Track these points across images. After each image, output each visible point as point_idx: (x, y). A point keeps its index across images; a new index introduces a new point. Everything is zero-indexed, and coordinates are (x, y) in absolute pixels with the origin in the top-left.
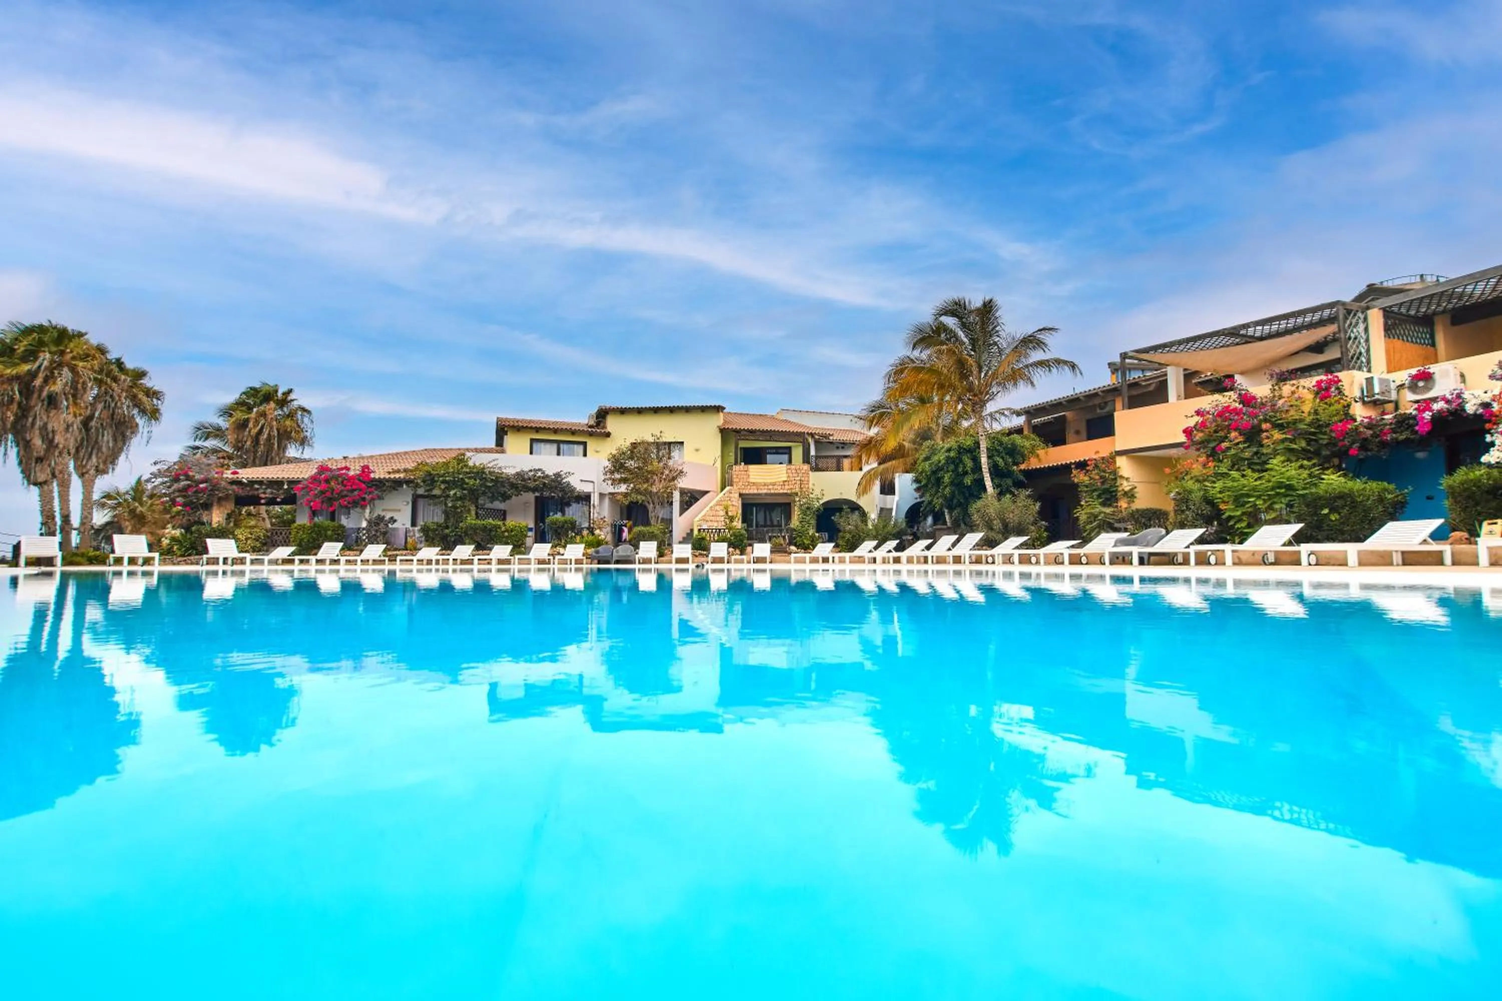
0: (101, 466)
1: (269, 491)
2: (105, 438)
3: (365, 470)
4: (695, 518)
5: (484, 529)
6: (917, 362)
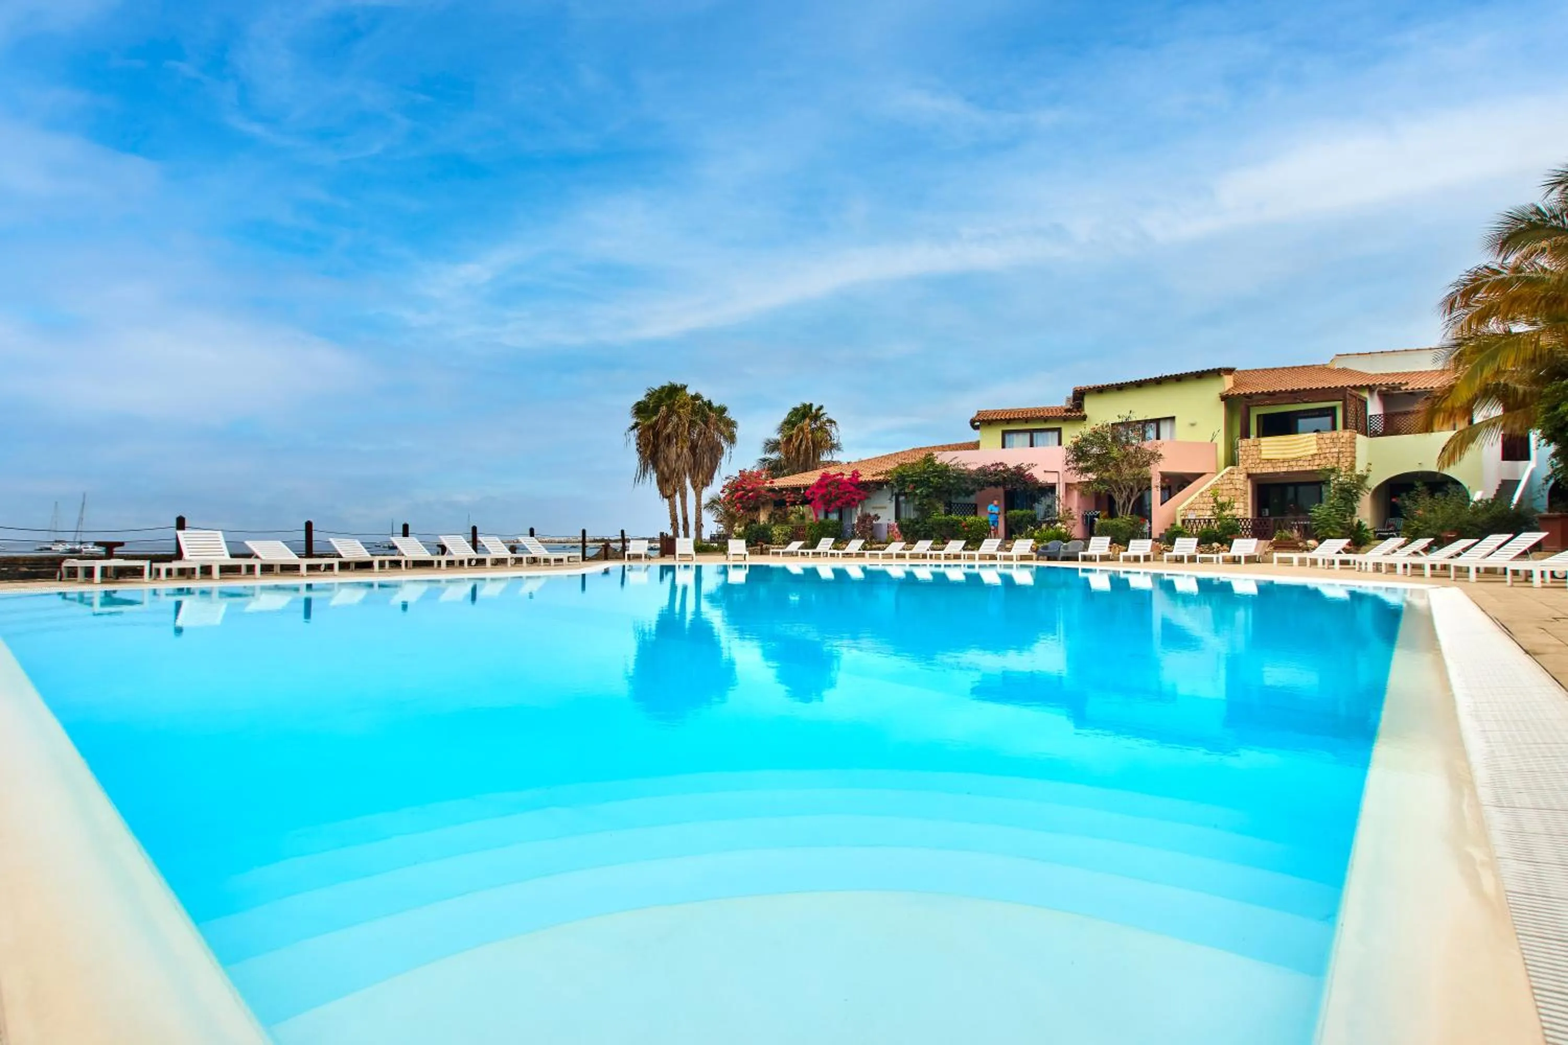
1: (792, 495)
2: (705, 460)
3: (856, 474)
4: (1178, 506)
5: (947, 524)
6: (1505, 271)
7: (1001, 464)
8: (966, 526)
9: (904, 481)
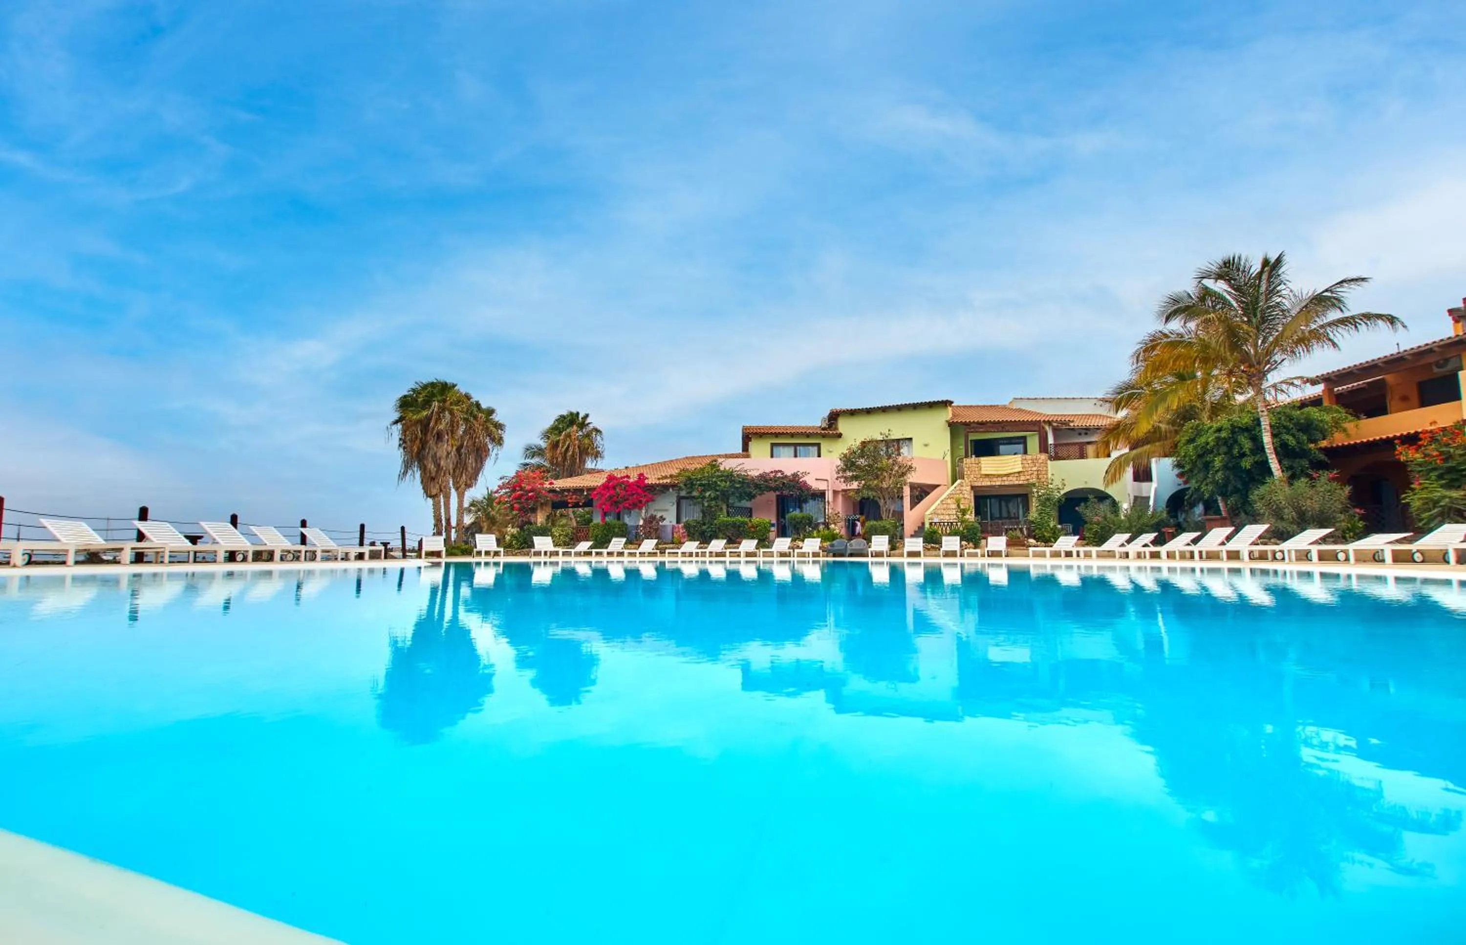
0: (469, 482)
1: (574, 496)
2: (470, 461)
3: (641, 477)
4: (926, 511)
5: (734, 525)
6: (1172, 336)
7: (780, 471)
8: (753, 527)
9: (692, 484)
